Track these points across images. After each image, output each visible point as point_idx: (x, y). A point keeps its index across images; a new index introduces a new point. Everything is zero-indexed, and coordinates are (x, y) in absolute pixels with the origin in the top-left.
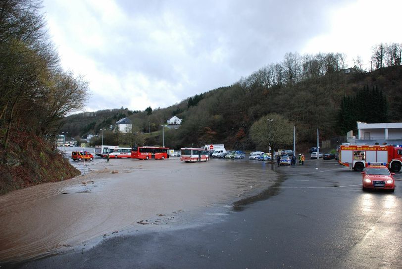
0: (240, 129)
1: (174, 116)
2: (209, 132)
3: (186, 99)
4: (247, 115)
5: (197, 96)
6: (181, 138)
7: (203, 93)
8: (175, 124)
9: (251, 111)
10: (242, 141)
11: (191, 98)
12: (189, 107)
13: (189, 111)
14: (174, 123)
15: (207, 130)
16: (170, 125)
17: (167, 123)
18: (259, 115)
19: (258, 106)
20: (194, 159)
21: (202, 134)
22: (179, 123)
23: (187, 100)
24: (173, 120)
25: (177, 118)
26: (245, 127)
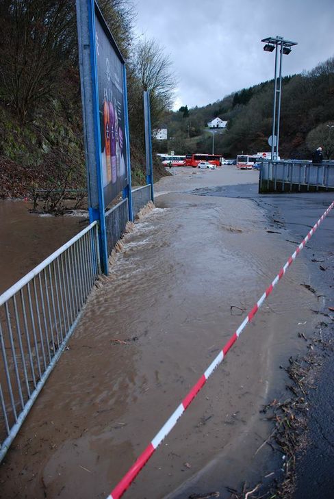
0: (297, 135)
1: (216, 117)
2: (261, 138)
3: (230, 94)
4: (307, 118)
5: (244, 91)
6: (228, 145)
7: (252, 86)
8: (218, 127)
9: (312, 113)
10: (299, 148)
11: (237, 94)
12: (234, 105)
13: (235, 111)
14: (216, 126)
15: (259, 136)
16: (211, 128)
17: (207, 126)
18: (321, 118)
19: (321, 107)
20: (249, 166)
21: (253, 140)
22: (224, 126)
23: (232, 96)
24: (215, 122)
25: (219, 120)
26: (304, 133)
